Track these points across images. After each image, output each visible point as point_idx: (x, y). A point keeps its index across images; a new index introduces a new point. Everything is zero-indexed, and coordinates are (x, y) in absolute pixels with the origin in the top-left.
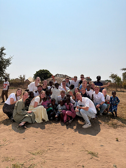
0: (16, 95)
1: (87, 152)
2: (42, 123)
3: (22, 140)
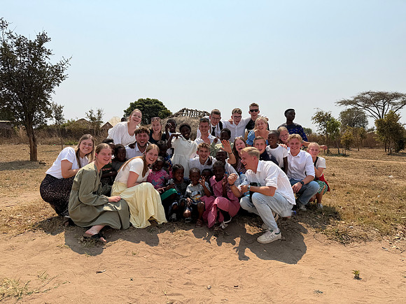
0: (78, 153)
2: (148, 229)
3: (93, 276)
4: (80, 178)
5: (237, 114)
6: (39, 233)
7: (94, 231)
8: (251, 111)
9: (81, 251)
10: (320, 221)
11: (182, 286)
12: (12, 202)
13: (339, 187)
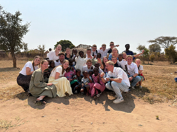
0: (33, 64)
2: (64, 97)
3: (40, 118)
4: (34, 75)
5: (104, 46)
6: (17, 99)
7: (41, 98)
8: (111, 45)
9: (35, 107)
10: (141, 93)
11: (79, 123)
12: (5, 85)
13: (149, 78)
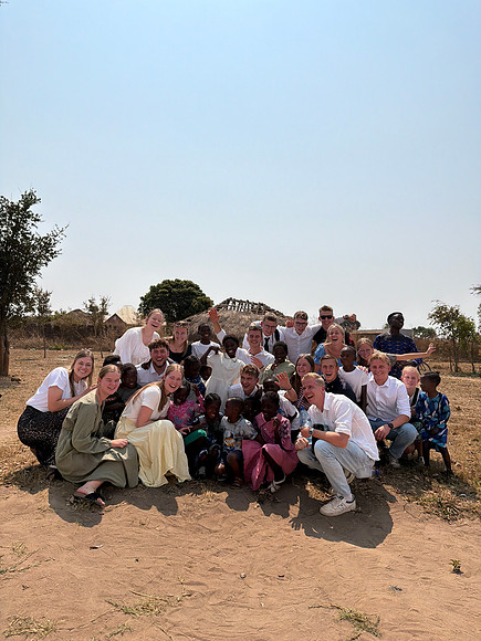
0: (71, 376)
1: (335, 614)
3: (86, 552)
7: (89, 489)
9: (70, 518)
10: (418, 484)
11: (205, 572)
13: (464, 429)
